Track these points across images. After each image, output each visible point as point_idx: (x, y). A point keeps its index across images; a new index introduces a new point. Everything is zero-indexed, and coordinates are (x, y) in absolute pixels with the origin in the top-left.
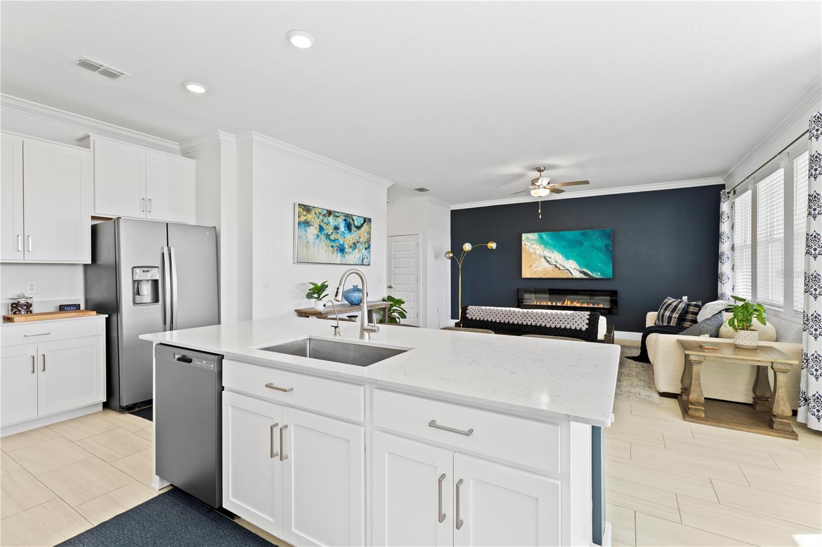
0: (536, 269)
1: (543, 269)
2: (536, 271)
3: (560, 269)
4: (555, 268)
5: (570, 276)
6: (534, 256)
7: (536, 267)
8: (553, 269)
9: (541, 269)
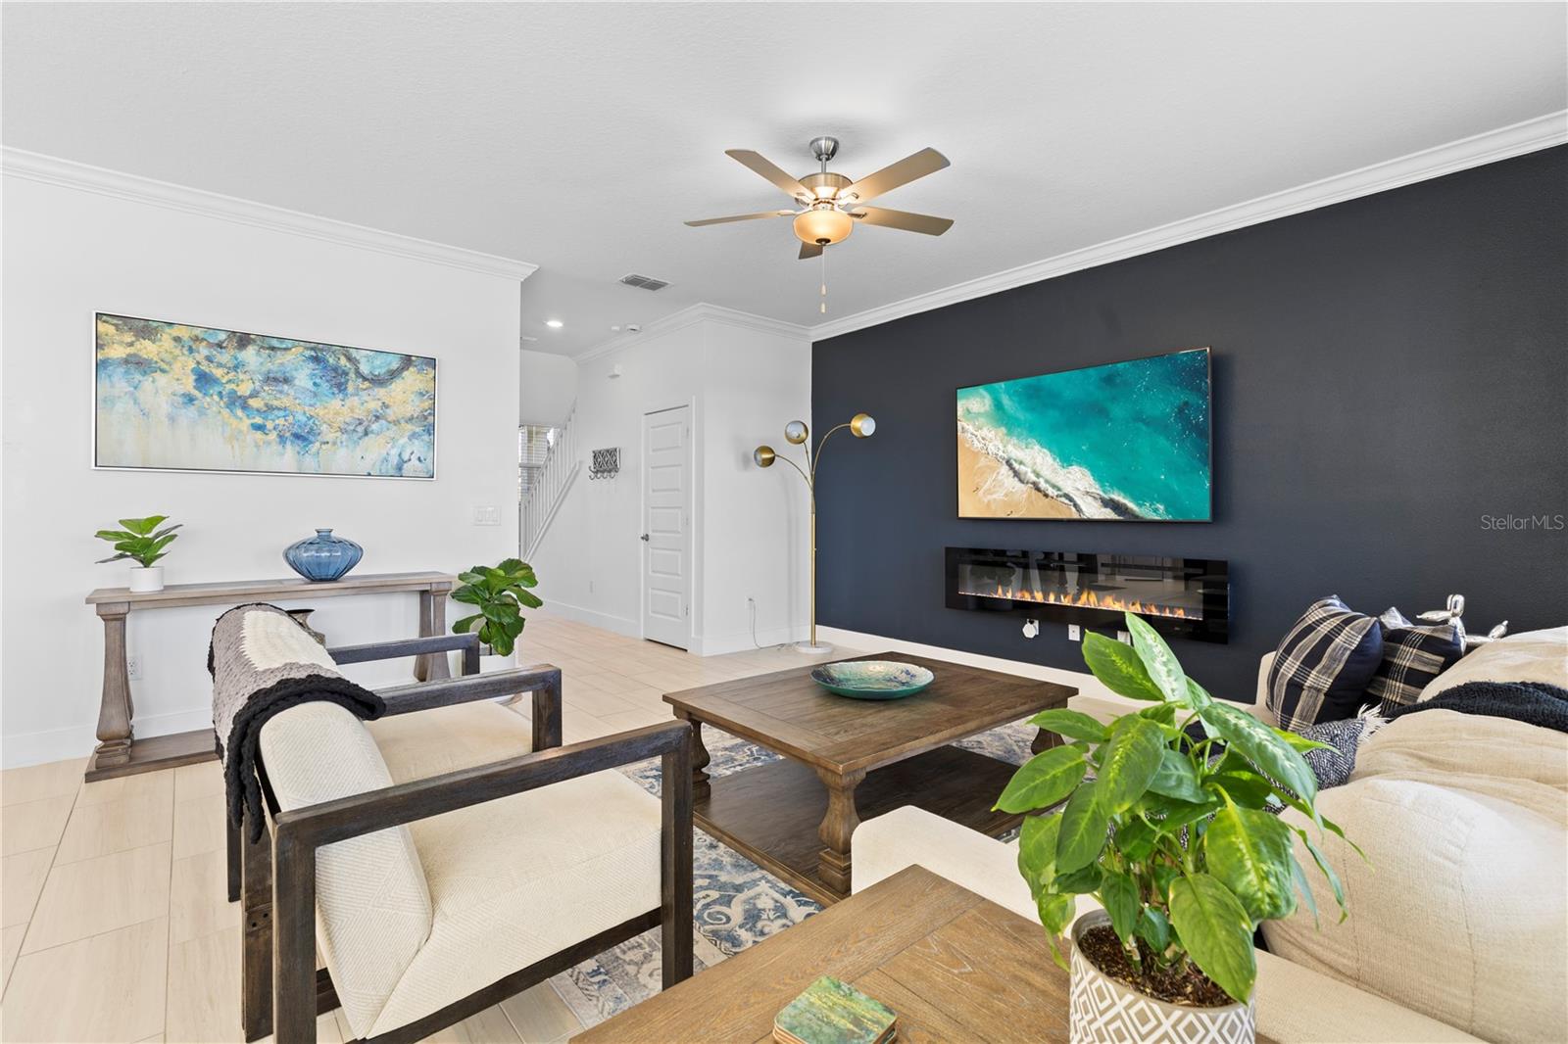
0: (989, 497)
1: (1006, 495)
2: (989, 502)
3: (1046, 496)
4: (1034, 491)
5: (1075, 516)
6: (983, 461)
7: (989, 492)
8: (1029, 496)
9: (999, 495)
